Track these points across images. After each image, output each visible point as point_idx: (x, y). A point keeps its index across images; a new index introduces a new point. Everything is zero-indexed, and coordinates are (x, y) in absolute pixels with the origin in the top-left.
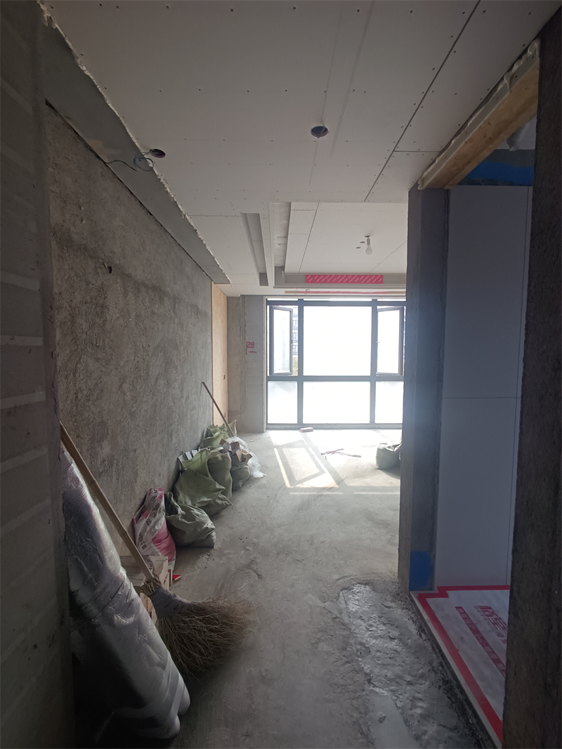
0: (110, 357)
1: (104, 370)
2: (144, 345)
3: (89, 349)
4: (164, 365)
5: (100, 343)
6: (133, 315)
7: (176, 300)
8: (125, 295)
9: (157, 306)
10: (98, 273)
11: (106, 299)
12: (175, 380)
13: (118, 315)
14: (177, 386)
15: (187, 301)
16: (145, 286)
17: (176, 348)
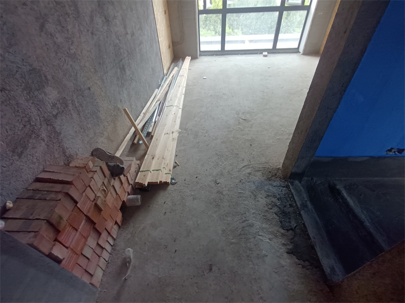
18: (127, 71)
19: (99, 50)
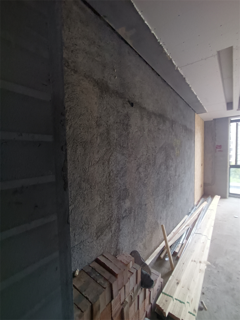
0: (131, 153)
1: (127, 160)
2: (153, 147)
3: (118, 149)
4: (165, 158)
5: (125, 145)
6: (147, 130)
7: (173, 122)
8: (142, 119)
9: (161, 125)
10: (125, 107)
11: (130, 121)
12: (172, 166)
13: (137, 130)
14: (172, 169)
15: (180, 123)
16: (155, 114)
17: (173, 148)
18: (170, 198)
19: (158, 183)
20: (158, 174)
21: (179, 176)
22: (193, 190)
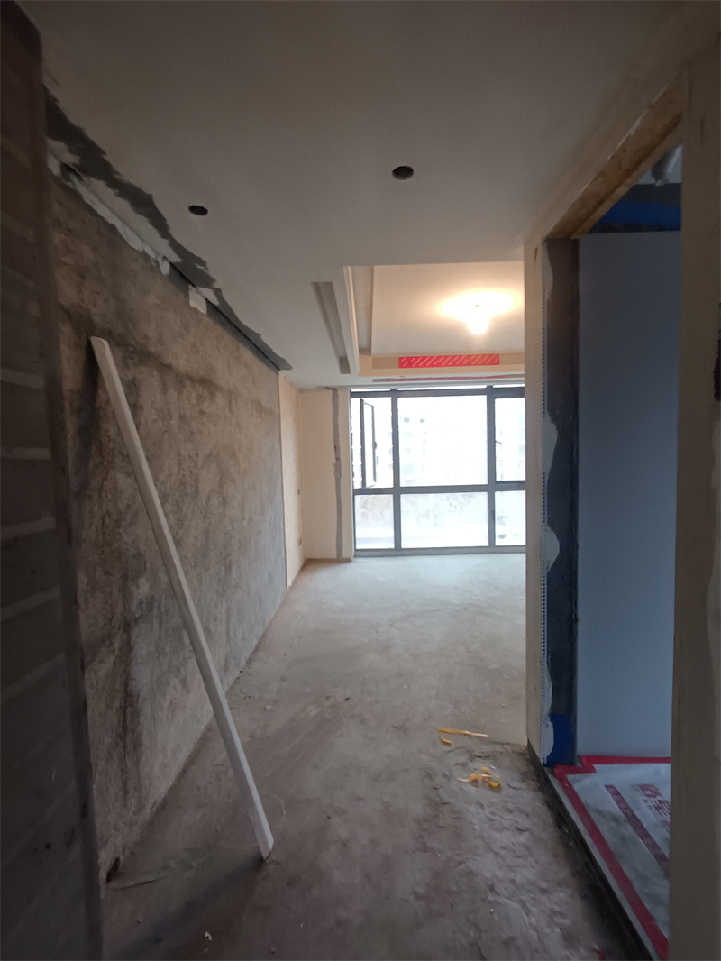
2: (191, 454)
4: (218, 479)
6: (176, 416)
7: (231, 396)
8: (164, 390)
9: (206, 404)
12: (234, 498)
13: (155, 417)
14: (236, 505)
15: (246, 396)
16: (191, 378)
17: (234, 455)
18: (233, 570)
19: (207, 537)
20: (205, 516)
21: (251, 520)
22: (282, 551)
